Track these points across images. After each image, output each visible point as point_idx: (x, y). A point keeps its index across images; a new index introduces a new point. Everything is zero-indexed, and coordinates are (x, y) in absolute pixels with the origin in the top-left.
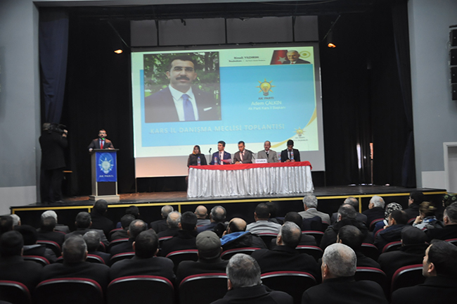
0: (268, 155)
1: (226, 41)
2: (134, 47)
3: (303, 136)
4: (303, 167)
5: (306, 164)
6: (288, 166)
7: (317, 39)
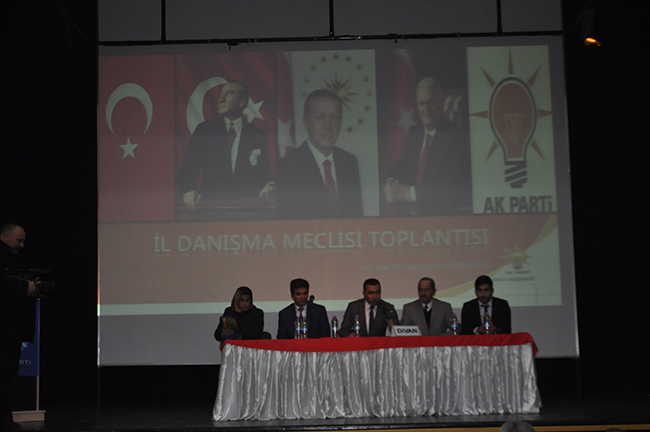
0: (428, 315)
1: (332, 29)
2: (106, 44)
3: (525, 267)
4: (515, 349)
5: (523, 339)
6: (475, 343)
7: (559, 27)
